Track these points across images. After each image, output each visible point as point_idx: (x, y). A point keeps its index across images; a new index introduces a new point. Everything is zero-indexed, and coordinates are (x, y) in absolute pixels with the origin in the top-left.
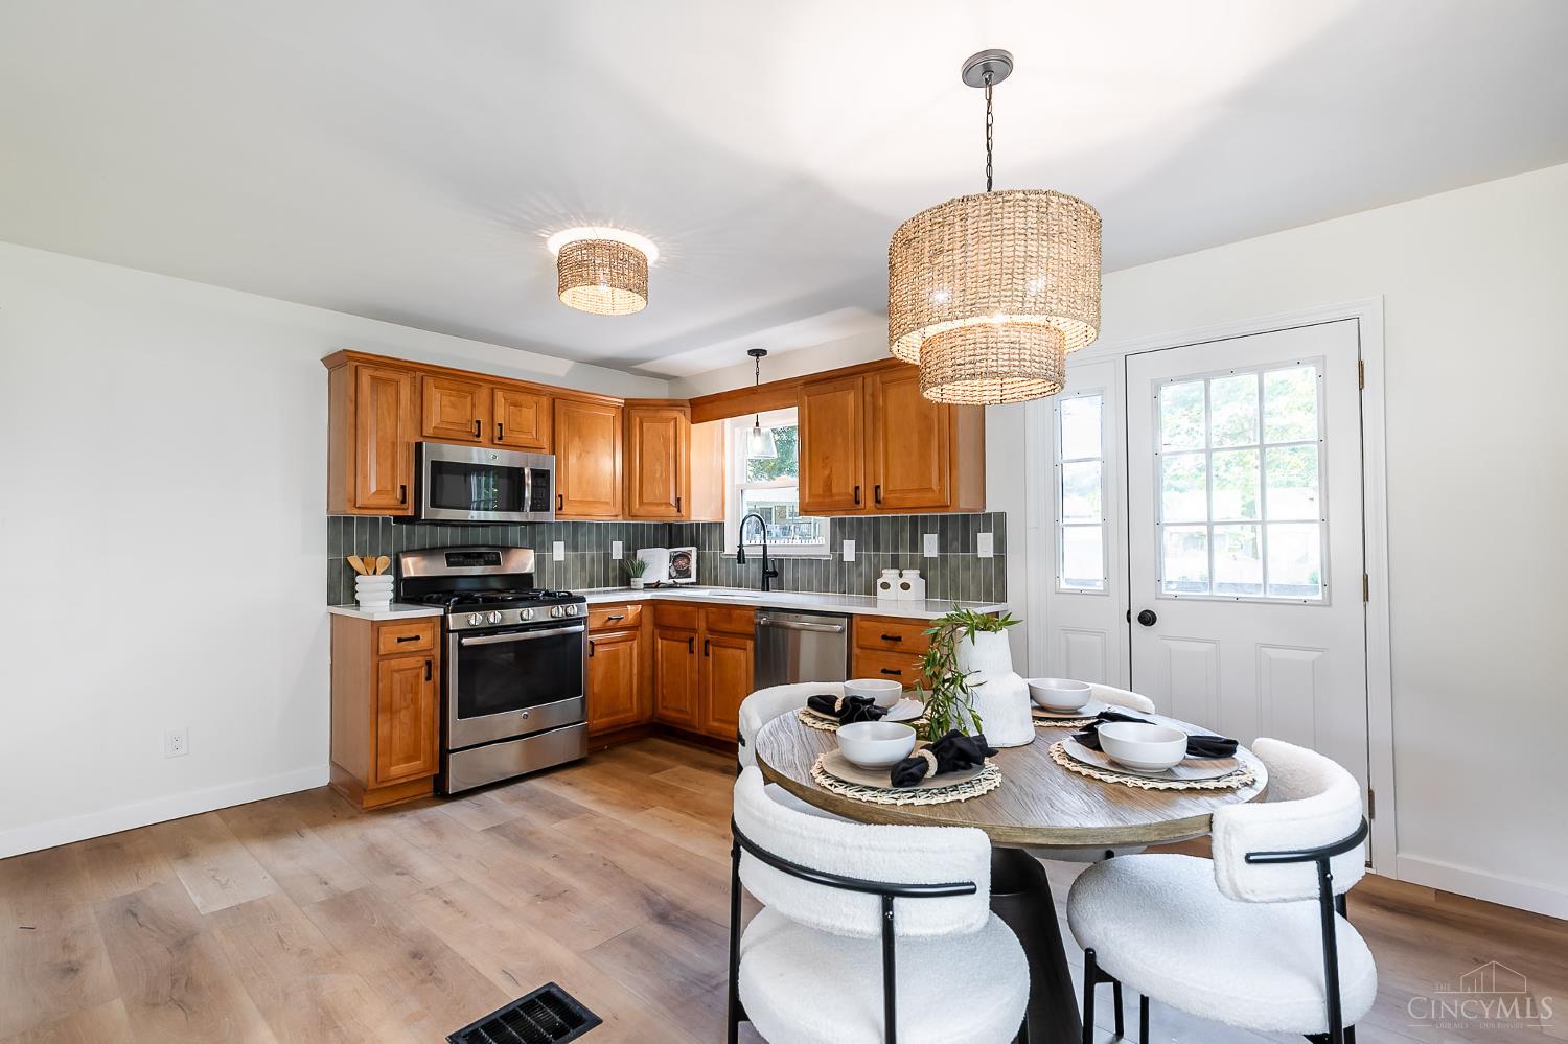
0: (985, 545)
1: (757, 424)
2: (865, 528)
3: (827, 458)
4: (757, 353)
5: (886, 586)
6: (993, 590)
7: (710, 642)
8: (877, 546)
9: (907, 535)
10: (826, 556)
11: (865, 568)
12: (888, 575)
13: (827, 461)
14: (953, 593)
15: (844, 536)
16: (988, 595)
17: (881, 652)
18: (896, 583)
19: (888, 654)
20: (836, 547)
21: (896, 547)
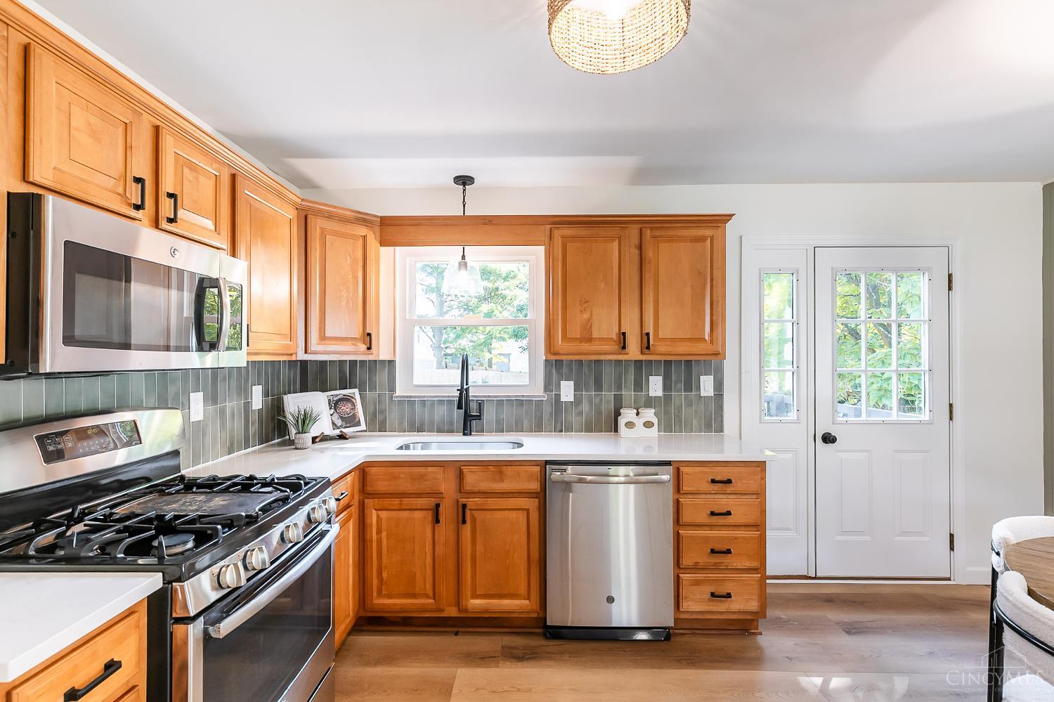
0: (707, 385)
1: (463, 257)
2: (585, 369)
3: (586, 302)
4: (464, 181)
5: (630, 425)
6: (713, 421)
7: (468, 507)
8: (599, 387)
9: (631, 377)
10: (539, 396)
11: (585, 407)
12: (628, 415)
13: (586, 305)
14: (677, 427)
15: (561, 377)
16: (708, 427)
17: (708, 496)
18: (639, 422)
19: (716, 496)
20: (551, 387)
21: (619, 388)
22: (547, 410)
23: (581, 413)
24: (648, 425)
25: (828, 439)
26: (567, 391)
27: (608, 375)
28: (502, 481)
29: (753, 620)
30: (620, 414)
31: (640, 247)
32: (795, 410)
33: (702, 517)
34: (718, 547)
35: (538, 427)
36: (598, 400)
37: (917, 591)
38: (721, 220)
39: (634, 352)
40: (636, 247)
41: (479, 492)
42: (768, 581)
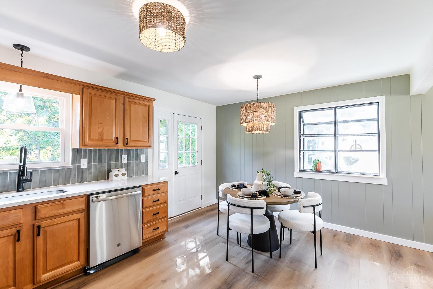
0: (143, 158)
1: (20, 91)
2: (93, 153)
4: (21, 47)
5: (116, 175)
6: (145, 172)
7: (42, 226)
8: (100, 160)
9: (114, 156)
10: (68, 167)
11: (93, 170)
12: (115, 171)
13: (100, 125)
14: (132, 174)
15: (81, 157)
16: (143, 173)
17: (152, 196)
18: (120, 174)
19: (155, 195)
20: (75, 162)
21: (109, 161)
22: (72, 173)
23: (91, 173)
24: (123, 174)
25: (176, 173)
26: (84, 163)
27: (104, 155)
28: (64, 208)
29: (163, 234)
30: (111, 171)
31: (124, 104)
32: (168, 165)
33: (151, 203)
34: (155, 213)
35: (68, 182)
36: (99, 166)
37: (196, 212)
38: (151, 100)
39: (121, 146)
40: (122, 104)
41: (49, 217)
42: (168, 220)
